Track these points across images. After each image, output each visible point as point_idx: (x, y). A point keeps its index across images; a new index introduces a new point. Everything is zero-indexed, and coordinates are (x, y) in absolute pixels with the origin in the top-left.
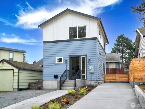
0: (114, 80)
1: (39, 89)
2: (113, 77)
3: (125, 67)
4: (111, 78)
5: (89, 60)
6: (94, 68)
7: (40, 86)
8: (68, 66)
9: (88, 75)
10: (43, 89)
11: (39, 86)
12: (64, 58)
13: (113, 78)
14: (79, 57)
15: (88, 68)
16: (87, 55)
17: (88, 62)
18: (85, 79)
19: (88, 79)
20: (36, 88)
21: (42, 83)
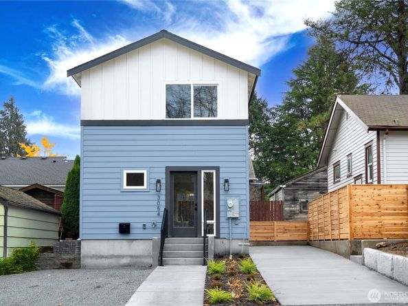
0: (267, 237)
1: (67, 266)
2: (265, 229)
3: (286, 200)
4: (258, 231)
5: (227, 181)
6: (240, 206)
7: (70, 259)
8: (163, 198)
9: (222, 225)
10: (79, 268)
11: (66, 257)
12: (149, 173)
13: (266, 231)
14: (196, 172)
15: (222, 203)
16: (219, 167)
17: (222, 186)
18: (215, 235)
19: (222, 236)
20: (55, 264)
21: (77, 250)
